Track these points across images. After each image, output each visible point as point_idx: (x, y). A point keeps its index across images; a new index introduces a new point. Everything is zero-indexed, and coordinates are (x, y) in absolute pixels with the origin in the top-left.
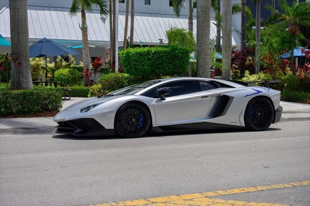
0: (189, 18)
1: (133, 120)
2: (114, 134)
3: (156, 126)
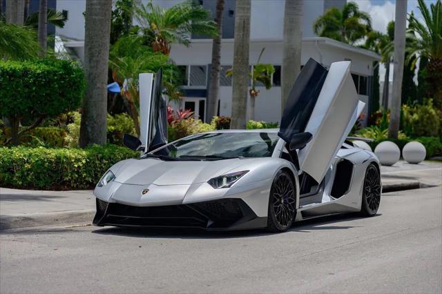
1: (282, 201)
2: (266, 226)
3: (299, 211)
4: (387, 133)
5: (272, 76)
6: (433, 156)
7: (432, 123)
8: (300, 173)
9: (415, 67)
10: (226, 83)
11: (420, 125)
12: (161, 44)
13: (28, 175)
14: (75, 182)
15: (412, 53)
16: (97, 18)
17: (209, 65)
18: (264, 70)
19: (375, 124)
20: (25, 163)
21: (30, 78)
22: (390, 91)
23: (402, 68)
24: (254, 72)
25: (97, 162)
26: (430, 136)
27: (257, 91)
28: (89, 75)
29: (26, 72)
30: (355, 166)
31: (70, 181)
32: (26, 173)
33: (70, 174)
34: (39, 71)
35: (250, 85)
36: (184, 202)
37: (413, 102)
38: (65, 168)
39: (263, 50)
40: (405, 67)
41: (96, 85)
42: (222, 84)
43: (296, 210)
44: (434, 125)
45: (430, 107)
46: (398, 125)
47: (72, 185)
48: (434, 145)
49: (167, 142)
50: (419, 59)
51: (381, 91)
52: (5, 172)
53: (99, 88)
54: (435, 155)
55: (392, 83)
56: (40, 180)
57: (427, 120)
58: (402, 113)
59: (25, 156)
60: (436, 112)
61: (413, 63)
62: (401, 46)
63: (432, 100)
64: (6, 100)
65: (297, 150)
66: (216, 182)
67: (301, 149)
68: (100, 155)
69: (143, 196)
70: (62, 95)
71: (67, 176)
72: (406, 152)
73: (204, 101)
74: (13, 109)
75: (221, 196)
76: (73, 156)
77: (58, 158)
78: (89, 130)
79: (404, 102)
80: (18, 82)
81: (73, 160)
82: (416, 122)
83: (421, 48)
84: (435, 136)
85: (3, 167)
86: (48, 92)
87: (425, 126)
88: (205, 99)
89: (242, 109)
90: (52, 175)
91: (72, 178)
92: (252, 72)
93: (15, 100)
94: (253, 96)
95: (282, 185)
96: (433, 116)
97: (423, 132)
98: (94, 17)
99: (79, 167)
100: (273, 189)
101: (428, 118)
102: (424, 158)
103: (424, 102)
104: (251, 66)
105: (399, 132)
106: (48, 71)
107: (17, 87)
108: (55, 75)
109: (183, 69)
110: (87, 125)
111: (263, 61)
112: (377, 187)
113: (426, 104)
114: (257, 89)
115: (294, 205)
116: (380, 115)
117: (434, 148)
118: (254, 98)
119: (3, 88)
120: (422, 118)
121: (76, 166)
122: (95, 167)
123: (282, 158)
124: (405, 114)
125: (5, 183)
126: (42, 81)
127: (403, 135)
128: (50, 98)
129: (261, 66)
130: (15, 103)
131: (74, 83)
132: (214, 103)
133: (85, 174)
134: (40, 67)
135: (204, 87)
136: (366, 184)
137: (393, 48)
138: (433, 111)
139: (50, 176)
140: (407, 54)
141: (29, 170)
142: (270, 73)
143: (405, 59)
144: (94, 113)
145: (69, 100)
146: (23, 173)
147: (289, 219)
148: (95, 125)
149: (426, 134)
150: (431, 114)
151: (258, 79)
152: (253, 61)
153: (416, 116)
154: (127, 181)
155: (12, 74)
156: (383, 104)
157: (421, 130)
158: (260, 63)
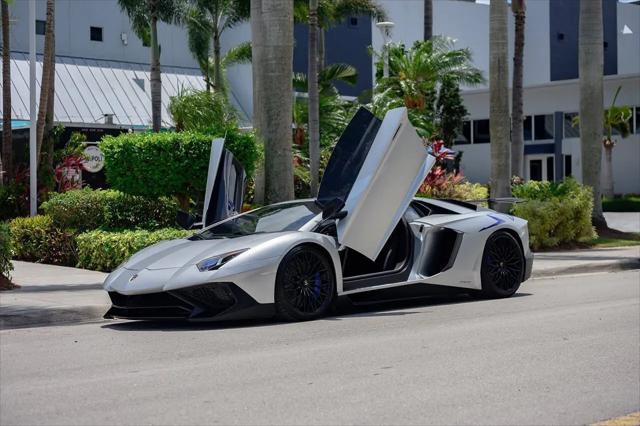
0: (153, 69)
1: (306, 284)
3: (343, 294)
8: (341, 249)
10: (573, 134)
36: (165, 289)
39: (619, 89)
43: (336, 293)
69: (130, 283)
73: (552, 158)
94: (606, 146)
109: (540, 119)
114: (613, 138)
118: (610, 149)
142: (625, 118)
151: (614, 126)
158: (616, 105)
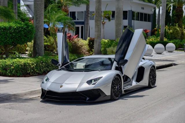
1: (116, 88)
2: (110, 98)
3: (123, 90)
4: (159, 39)
5: (111, 16)
6: (178, 48)
7: (178, 34)
8: (123, 75)
9: (171, 10)
10: (92, 19)
11: (173, 34)
12: (65, 9)
13: (13, 71)
14: (32, 73)
15: (169, 5)
16: (38, 3)
17: (85, 11)
18: (108, 13)
19: (154, 34)
20: (11, 66)
21: (12, 30)
22: (161, 18)
23: (165, 11)
24: (104, 14)
25: (41, 64)
26: (177, 39)
27: (105, 22)
28: (36, 27)
29: (10, 28)
30: (145, 69)
31: (30, 73)
32: (12, 70)
33: (30, 70)
34: (15, 27)
35: (102, 20)
36: (77, 91)
37: (170, 24)
38: (28, 68)
39: (107, 5)
40: (166, 10)
41: (39, 30)
42: (90, 19)
43: (122, 90)
44: (179, 34)
45: (177, 27)
46: (164, 35)
47: (31, 74)
48: (179, 43)
49: (69, 61)
50: (172, 6)
51: (157, 18)
52: (4, 70)
53: (40, 32)
54: (179, 47)
55: (161, 15)
56: (18, 73)
57: (175, 33)
58: (166, 29)
59: (11, 63)
60: (180, 29)
61: (169, 9)
62: (164, 2)
63: (178, 24)
64: (3, 39)
65: (122, 66)
66: (89, 82)
67: (123, 66)
68: (42, 61)
69: (61, 88)
70: (25, 36)
71: (28, 71)
72: (167, 47)
73: (83, 26)
74: (5, 43)
75: (92, 88)
76: (31, 63)
77: (25, 64)
78: (37, 49)
79: (166, 24)
80: (7, 32)
81: (31, 64)
82: (171, 33)
83: (173, 2)
84: (179, 39)
85: (3, 68)
86: (20, 35)
87: (175, 35)
88: (83, 25)
89: (99, 35)
90: (22, 70)
91: (31, 71)
92: (103, 14)
93: (6, 39)
94: (103, 24)
95: (116, 81)
96: (178, 31)
97: (174, 38)
98: (37, 3)
99: (33, 67)
100: (113, 84)
101: (176, 32)
102: (175, 49)
103: (174, 25)
104: (102, 12)
105: (164, 38)
106: (19, 27)
107: (7, 34)
108: (22, 28)
110: (36, 47)
111: (107, 10)
112: (155, 76)
113: (175, 26)
114: (105, 21)
115: (121, 88)
116: (156, 30)
117: (179, 44)
118: (104, 25)
119: (1, 35)
120: (174, 32)
121: (32, 66)
122: (40, 66)
123: (116, 70)
124: (167, 30)
125: (3, 75)
126: (17, 31)
127: (166, 39)
128: (21, 38)
129: (106, 12)
130: (6, 40)
131: (30, 31)
132: (87, 30)
133: (36, 70)
134: (16, 25)
135: (83, 21)
136: (150, 75)
137: (161, 2)
138: (178, 29)
139: (22, 71)
140: (167, 5)
141: (13, 69)
142: (110, 15)
143: (166, 7)
144: (39, 42)
145: (28, 38)
146: (11, 70)
147: (119, 95)
148: (39, 47)
149: (175, 38)
150: (177, 30)
151: (105, 17)
152: (103, 9)
153: (171, 31)
154: (54, 81)
155: (5, 29)
156: (157, 24)
157: (173, 37)
158: (106, 10)
